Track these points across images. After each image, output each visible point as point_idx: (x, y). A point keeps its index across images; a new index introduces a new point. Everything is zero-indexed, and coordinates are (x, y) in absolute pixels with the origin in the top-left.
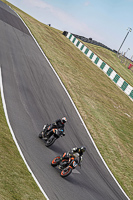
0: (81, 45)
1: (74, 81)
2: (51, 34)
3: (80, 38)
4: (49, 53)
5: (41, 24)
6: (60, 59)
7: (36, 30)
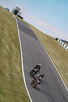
0: (65, 45)
1: (61, 65)
2: (49, 39)
3: (65, 42)
4: (48, 49)
5: (44, 34)
6: (54, 53)
7: (41, 37)
